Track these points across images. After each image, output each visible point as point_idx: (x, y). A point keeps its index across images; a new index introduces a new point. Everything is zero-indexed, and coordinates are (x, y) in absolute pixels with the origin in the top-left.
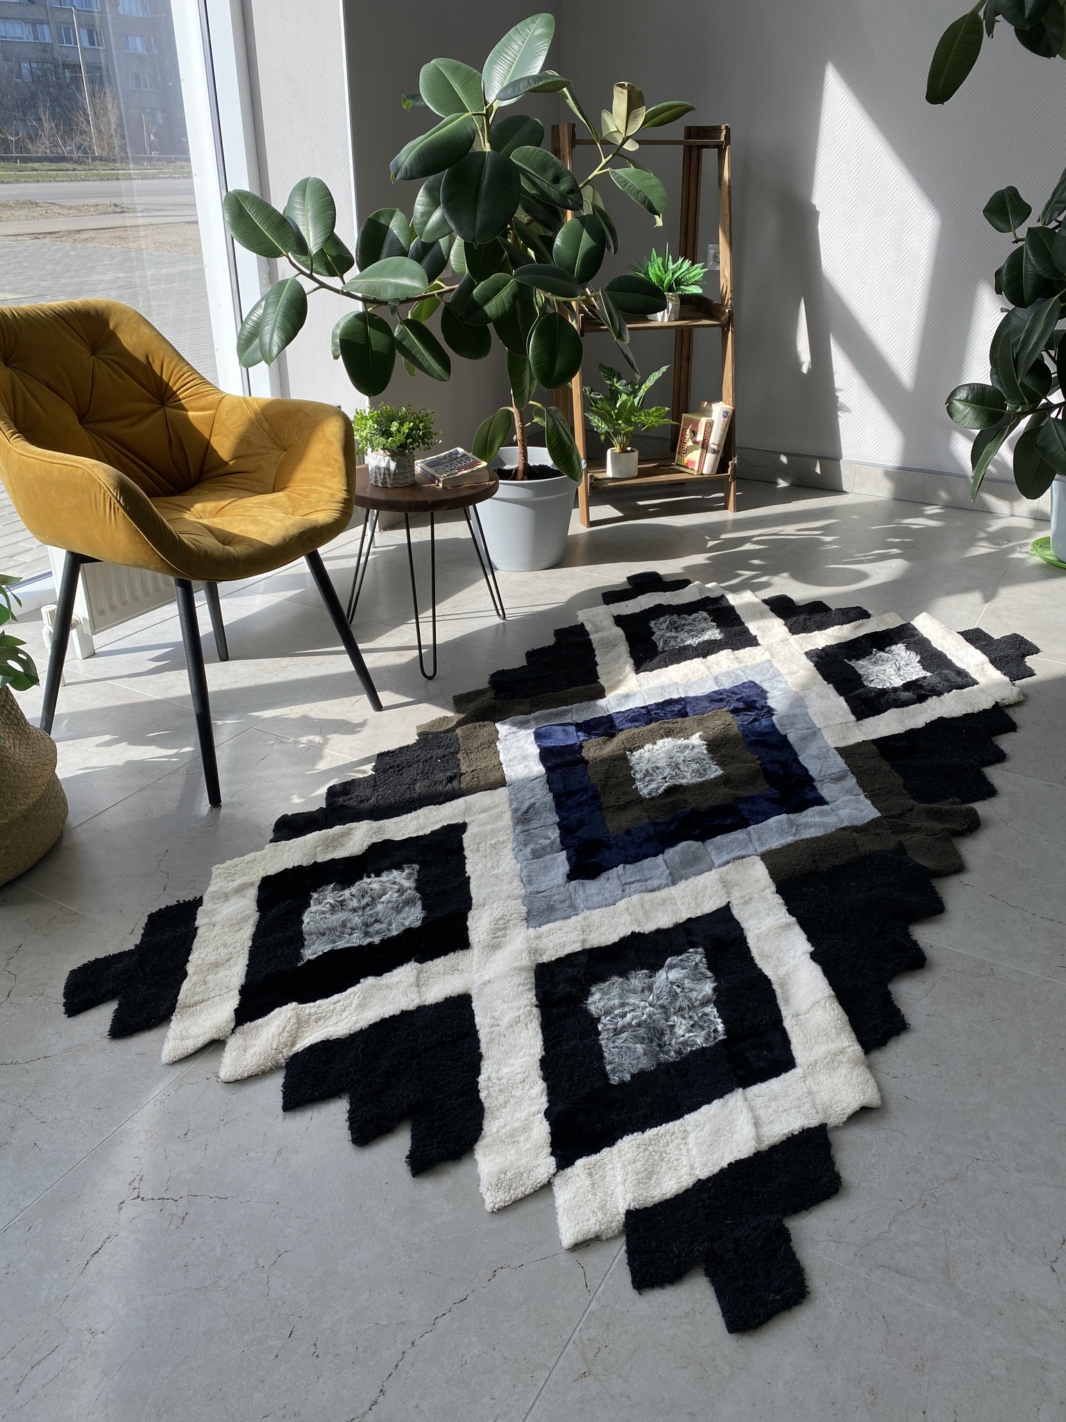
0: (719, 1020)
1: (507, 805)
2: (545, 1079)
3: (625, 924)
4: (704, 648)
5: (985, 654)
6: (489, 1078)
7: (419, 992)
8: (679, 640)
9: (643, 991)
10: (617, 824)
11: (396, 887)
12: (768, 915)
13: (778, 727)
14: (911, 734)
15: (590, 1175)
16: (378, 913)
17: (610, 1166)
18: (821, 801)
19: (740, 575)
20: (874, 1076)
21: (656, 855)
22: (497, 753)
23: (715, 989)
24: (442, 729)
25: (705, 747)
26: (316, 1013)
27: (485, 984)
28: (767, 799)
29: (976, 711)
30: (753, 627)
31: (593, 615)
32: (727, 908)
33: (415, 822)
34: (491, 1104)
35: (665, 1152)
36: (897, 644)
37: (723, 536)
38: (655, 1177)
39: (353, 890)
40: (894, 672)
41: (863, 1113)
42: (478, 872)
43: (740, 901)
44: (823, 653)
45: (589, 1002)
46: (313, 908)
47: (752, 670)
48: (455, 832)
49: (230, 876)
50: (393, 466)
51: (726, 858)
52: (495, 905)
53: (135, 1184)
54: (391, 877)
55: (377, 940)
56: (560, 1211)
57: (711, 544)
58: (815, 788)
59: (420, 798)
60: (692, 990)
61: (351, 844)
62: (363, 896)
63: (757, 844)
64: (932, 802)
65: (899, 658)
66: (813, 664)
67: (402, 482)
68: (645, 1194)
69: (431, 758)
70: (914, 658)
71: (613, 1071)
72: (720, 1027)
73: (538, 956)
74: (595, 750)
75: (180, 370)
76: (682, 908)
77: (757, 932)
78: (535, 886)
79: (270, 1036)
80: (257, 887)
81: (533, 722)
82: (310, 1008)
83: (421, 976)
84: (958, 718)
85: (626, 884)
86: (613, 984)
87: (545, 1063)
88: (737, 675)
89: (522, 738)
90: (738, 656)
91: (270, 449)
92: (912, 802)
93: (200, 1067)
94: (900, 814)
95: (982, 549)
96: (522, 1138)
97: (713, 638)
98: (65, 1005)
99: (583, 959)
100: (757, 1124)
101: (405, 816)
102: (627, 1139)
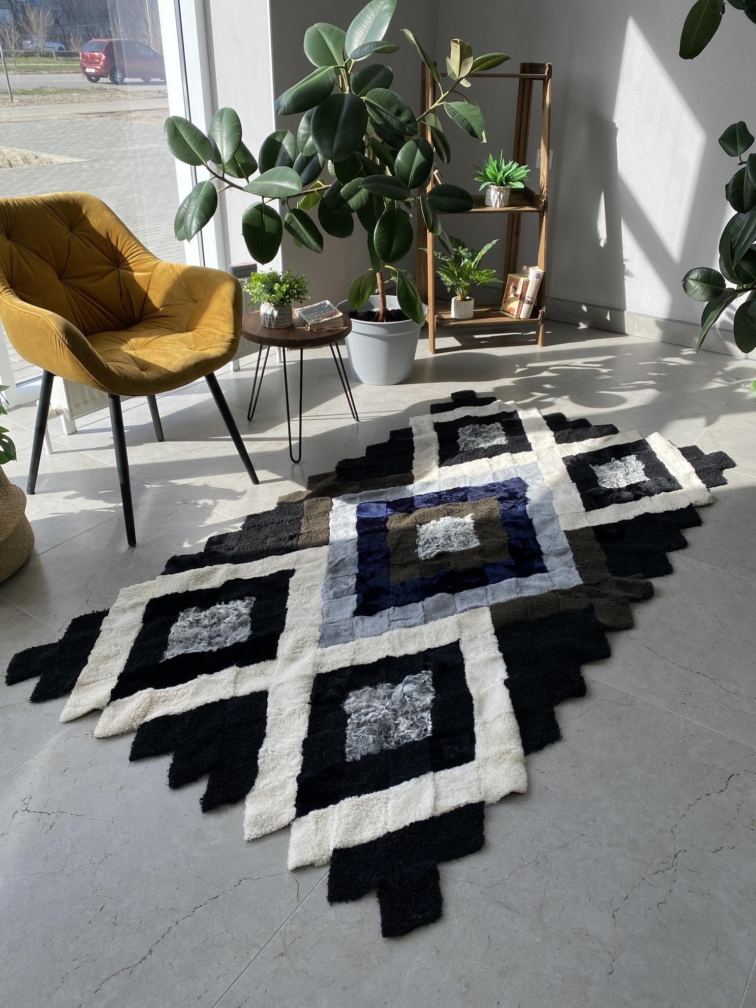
0: (430, 723)
1: (325, 559)
2: (303, 754)
3: (384, 650)
4: (491, 451)
5: (693, 466)
6: (266, 750)
7: (235, 687)
8: (475, 443)
9: (384, 698)
10: (398, 577)
11: (236, 612)
12: (484, 650)
13: (528, 512)
14: (623, 524)
15: (317, 822)
16: (220, 630)
17: (331, 817)
18: (544, 570)
19: (534, 396)
20: (527, 771)
21: (418, 601)
22: (328, 520)
23: (433, 701)
24: (295, 501)
25: (473, 524)
26: (164, 696)
27: (279, 685)
28: (506, 566)
29: (674, 510)
30: (530, 437)
31: (420, 422)
32: (457, 643)
33: (260, 567)
34: (263, 768)
35: (371, 811)
36: (630, 455)
37: (529, 365)
38: (360, 827)
39: (208, 612)
40: (622, 476)
41: (512, 796)
42: (294, 606)
43: (468, 639)
44: (576, 459)
45: (346, 703)
46: (178, 624)
47: (521, 469)
48: (285, 575)
49: (130, 597)
50: (276, 313)
51: (466, 606)
52: (299, 630)
53: (26, 801)
54: (235, 605)
55: (215, 649)
56: (292, 845)
57: (519, 370)
58: (542, 560)
59: (268, 549)
60: (417, 700)
61: (214, 580)
62: (212, 618)
63: (490, 598)
64: (623, 576)
65: (629, 466)
66: (565, 467)
67: (282, 325)
68: (349, 839)
69: (283, 521)
70: (641, 466)
71: (350, 752)
72: (430, 728)
73: (319, 668)
74: (397, 522)
75: (129, 244)
76: (426, 640)
77: (473, 661)
78: (330, 618)
79: (131, 709)
80: (145, 606)
81: (358, 499)
82: (161, 692)
83: (239, 676)
84: (660, 513)
85: (392, 621)
86: (365, 691)
87: (306, 743)
88: (510, 472)
89: (348, 510)
90: (514, 457)
91: (186, 301)
92: (609, 575)
93: (84, 725)
94: (597, 583)
95: (717, 384)
96: (278, 793)
97: (499, 443)
98: (7, 677)
99: (348, 672)
100: (436, 798)
101: (255, 562)
102: (347, 800)
